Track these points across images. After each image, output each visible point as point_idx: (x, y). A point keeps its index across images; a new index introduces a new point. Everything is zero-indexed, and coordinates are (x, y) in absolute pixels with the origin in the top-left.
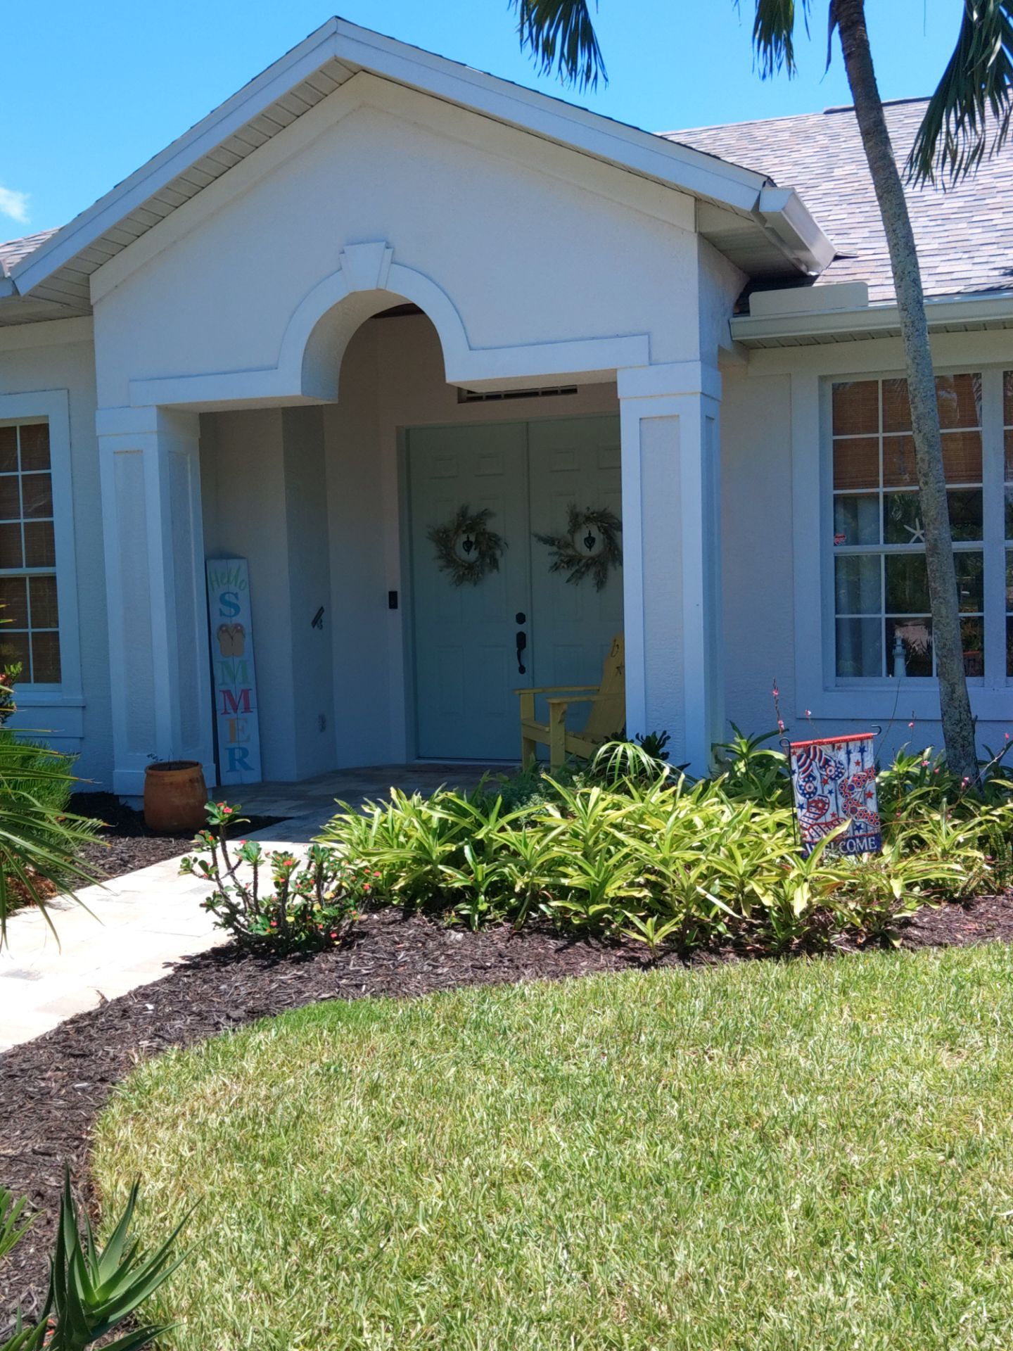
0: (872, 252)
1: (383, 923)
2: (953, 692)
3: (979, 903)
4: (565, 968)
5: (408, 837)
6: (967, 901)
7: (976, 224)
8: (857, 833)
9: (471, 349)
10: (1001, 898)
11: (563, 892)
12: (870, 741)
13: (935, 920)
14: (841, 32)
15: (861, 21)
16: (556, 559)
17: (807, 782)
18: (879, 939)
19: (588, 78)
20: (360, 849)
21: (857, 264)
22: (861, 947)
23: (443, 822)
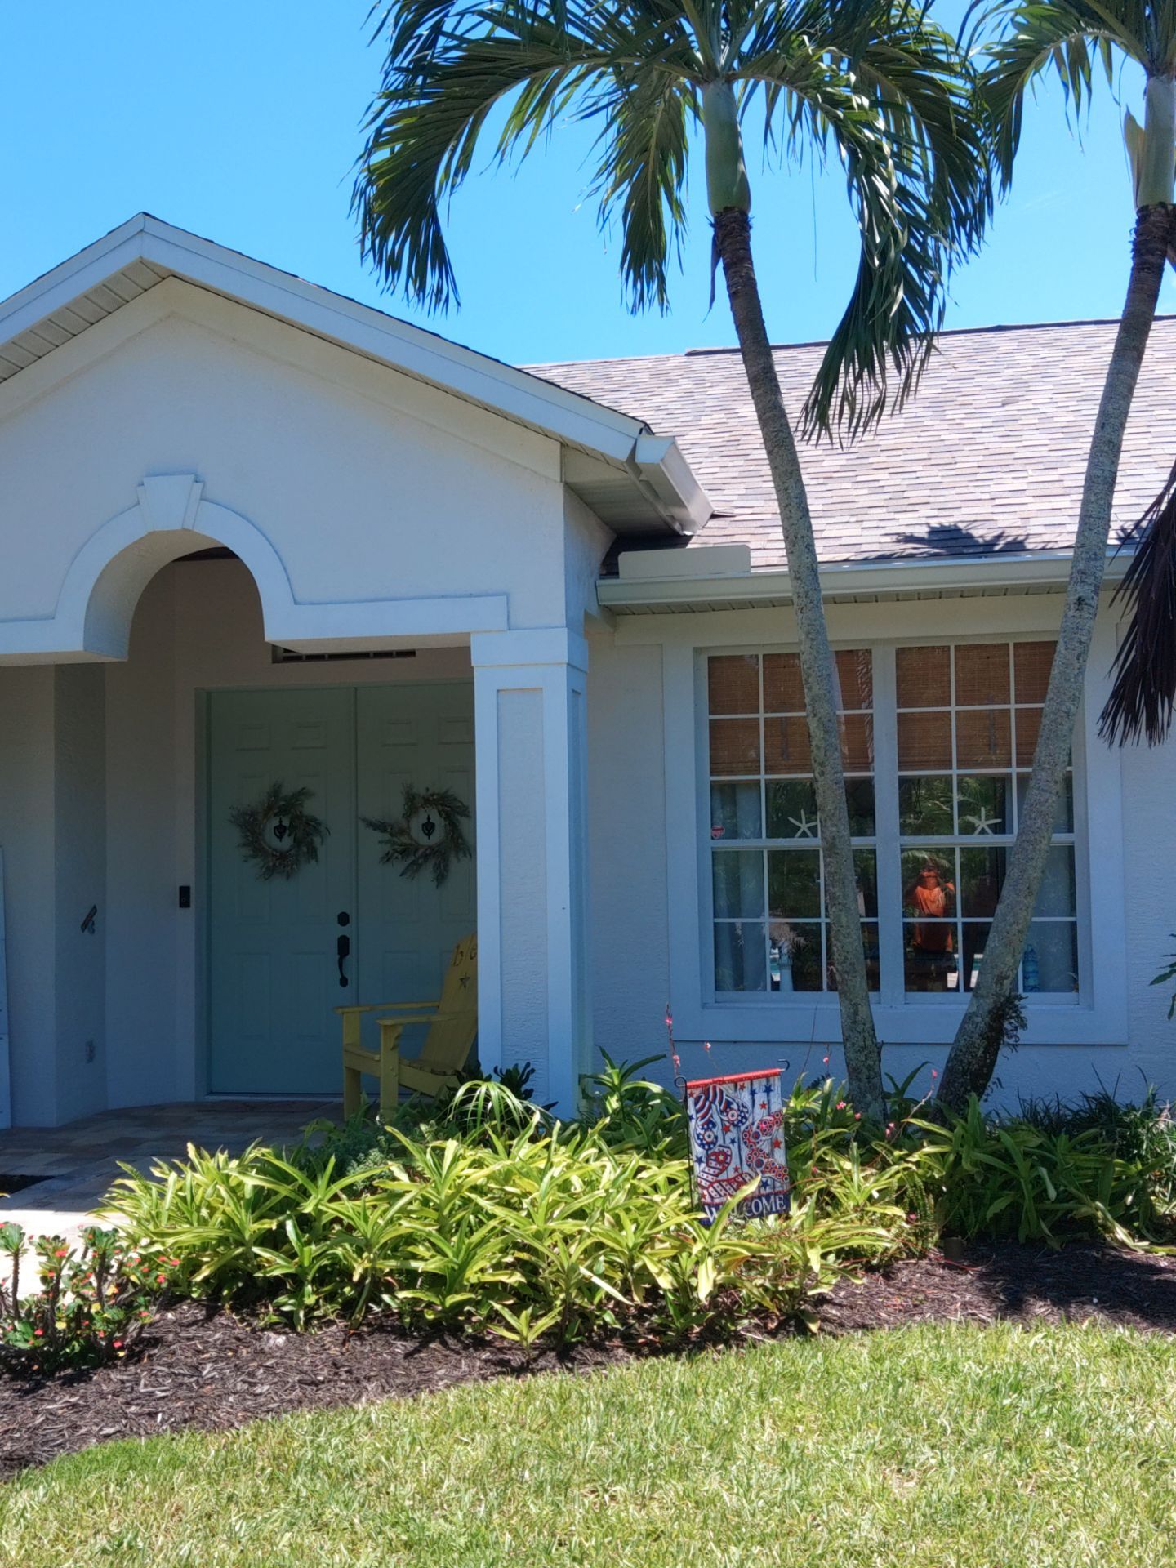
0: (750, 511)
1: (181, 1325)
2: (856, 1013)
3: (899, 1270)
4: (418, 1378)
5: (212, 1210)
6: (885, 1269)
7: (861, 485)
8: (763, 1191)
9: (296, 603)
10: (924, 1262)
11: (410, 1279)
12: (777, 1078)
13: (854, 1295)
14: (726, 269)
15: (748, 258)
16: (387, 848)
17: (706, 1130)
18: (792, 1323)
19: (438, 301)
20: (151, 1227)
21: (734, 524)
22: (773, 1334)
23: (258, 1190)
